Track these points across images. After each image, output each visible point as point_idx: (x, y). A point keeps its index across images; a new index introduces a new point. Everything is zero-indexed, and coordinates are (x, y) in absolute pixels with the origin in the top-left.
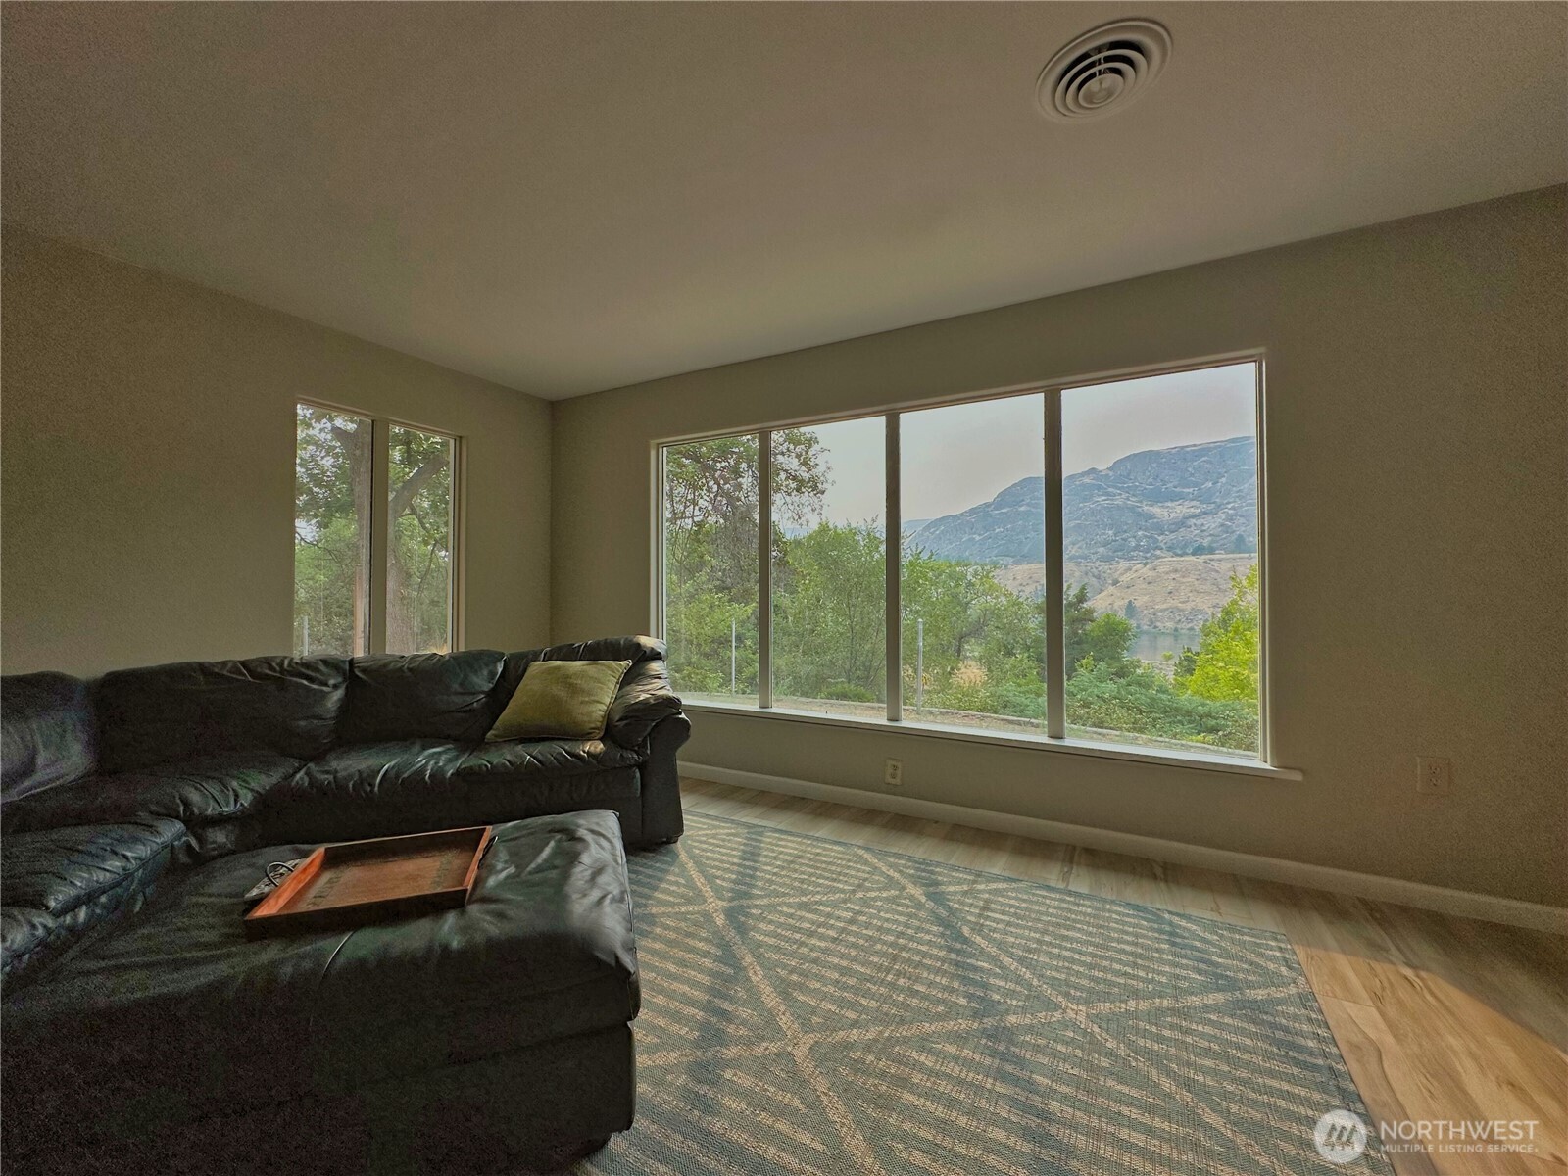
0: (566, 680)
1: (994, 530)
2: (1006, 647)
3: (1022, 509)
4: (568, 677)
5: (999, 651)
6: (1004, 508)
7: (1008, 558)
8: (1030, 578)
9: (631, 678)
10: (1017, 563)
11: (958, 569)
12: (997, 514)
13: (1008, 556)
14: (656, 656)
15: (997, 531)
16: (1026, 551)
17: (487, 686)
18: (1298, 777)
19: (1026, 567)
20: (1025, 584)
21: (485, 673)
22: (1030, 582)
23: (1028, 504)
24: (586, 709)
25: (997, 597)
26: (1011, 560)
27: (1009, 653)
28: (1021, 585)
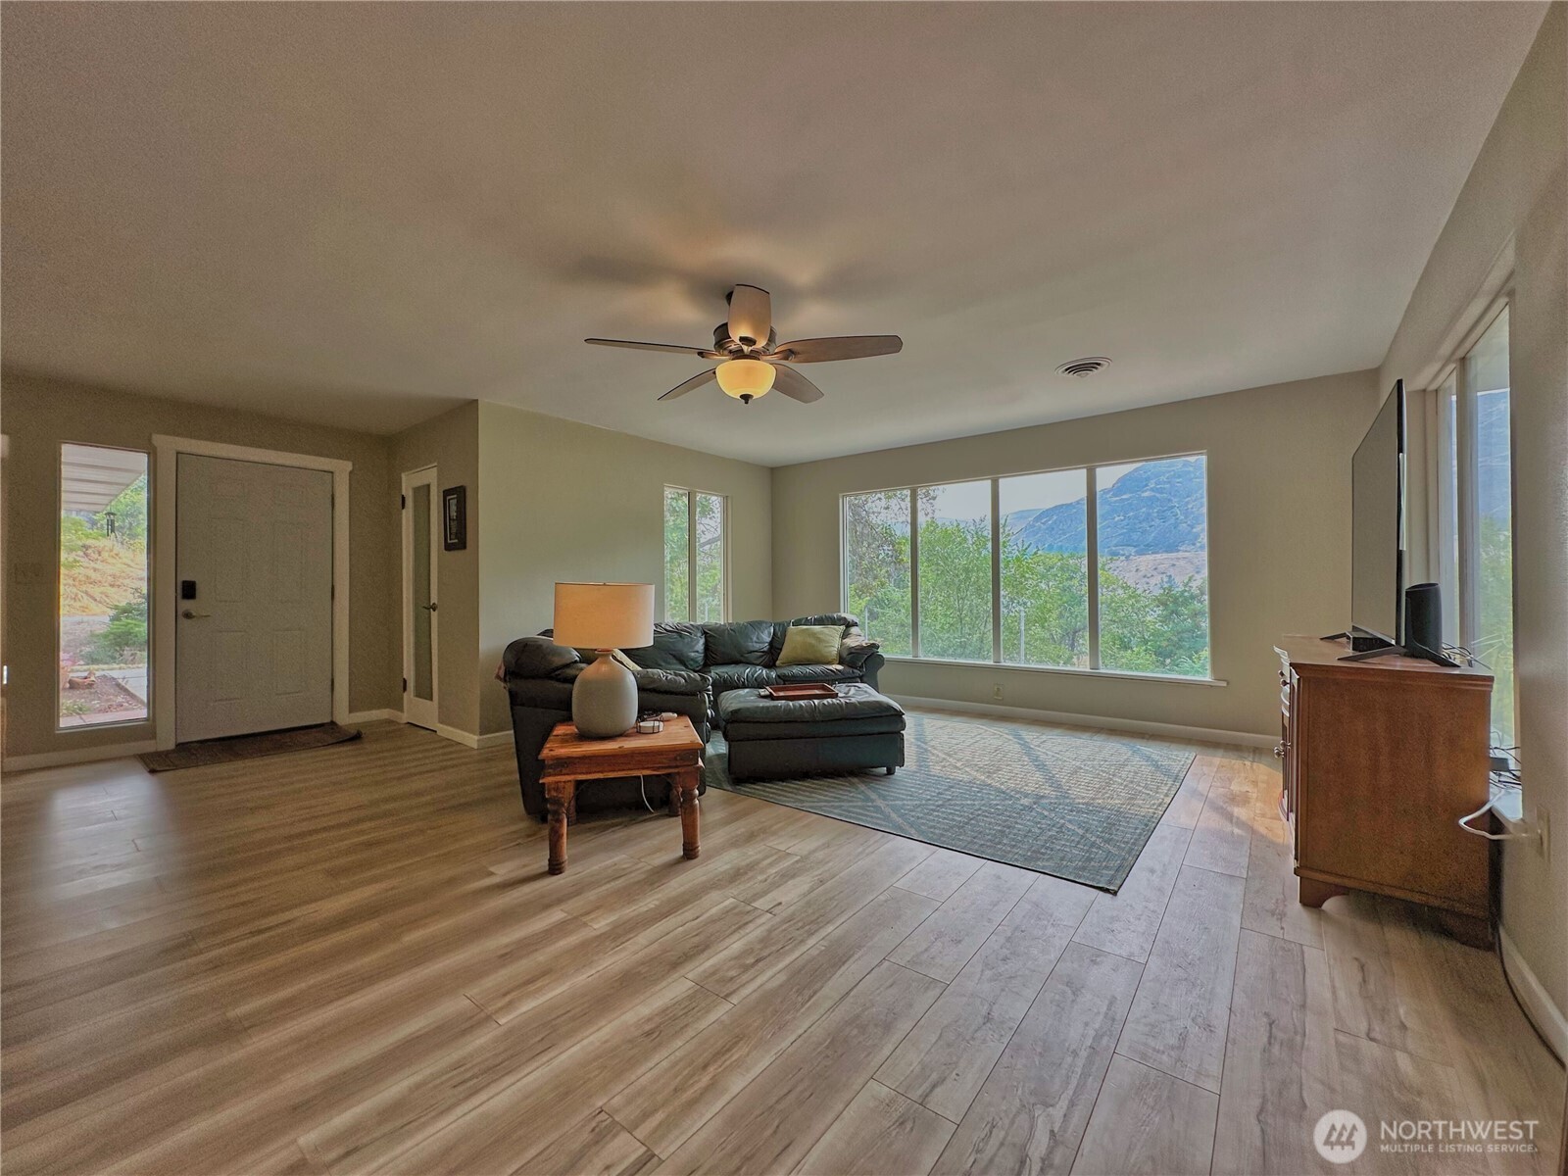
0: (813, 635)
1: (1114, 519)
2: (1122, 641)
3: (1146, 494)
4: (815, 634)
5: (1114, 644)
6: (1125, 493)
7: (1129, 548)
8: (1156, 569)
9: (845, 635)
10: (1140, 553)
11: (1071, 562)
12: (1116, 502)
13: (1129, 545)
14: (855, 624)
15: (1117, 519)
16: (1150, 540)
17: (769, 640)
18: (1224, 684)
19: (1151, 557)
20: (1149, 575)
21: (766, 632)
22: (1155, 573)
23: (1152, 490)
24: (827, 650)
25: (1114, 590)
26: (1133, 550)
27: (1126, 647)
28: (1144, 577)
